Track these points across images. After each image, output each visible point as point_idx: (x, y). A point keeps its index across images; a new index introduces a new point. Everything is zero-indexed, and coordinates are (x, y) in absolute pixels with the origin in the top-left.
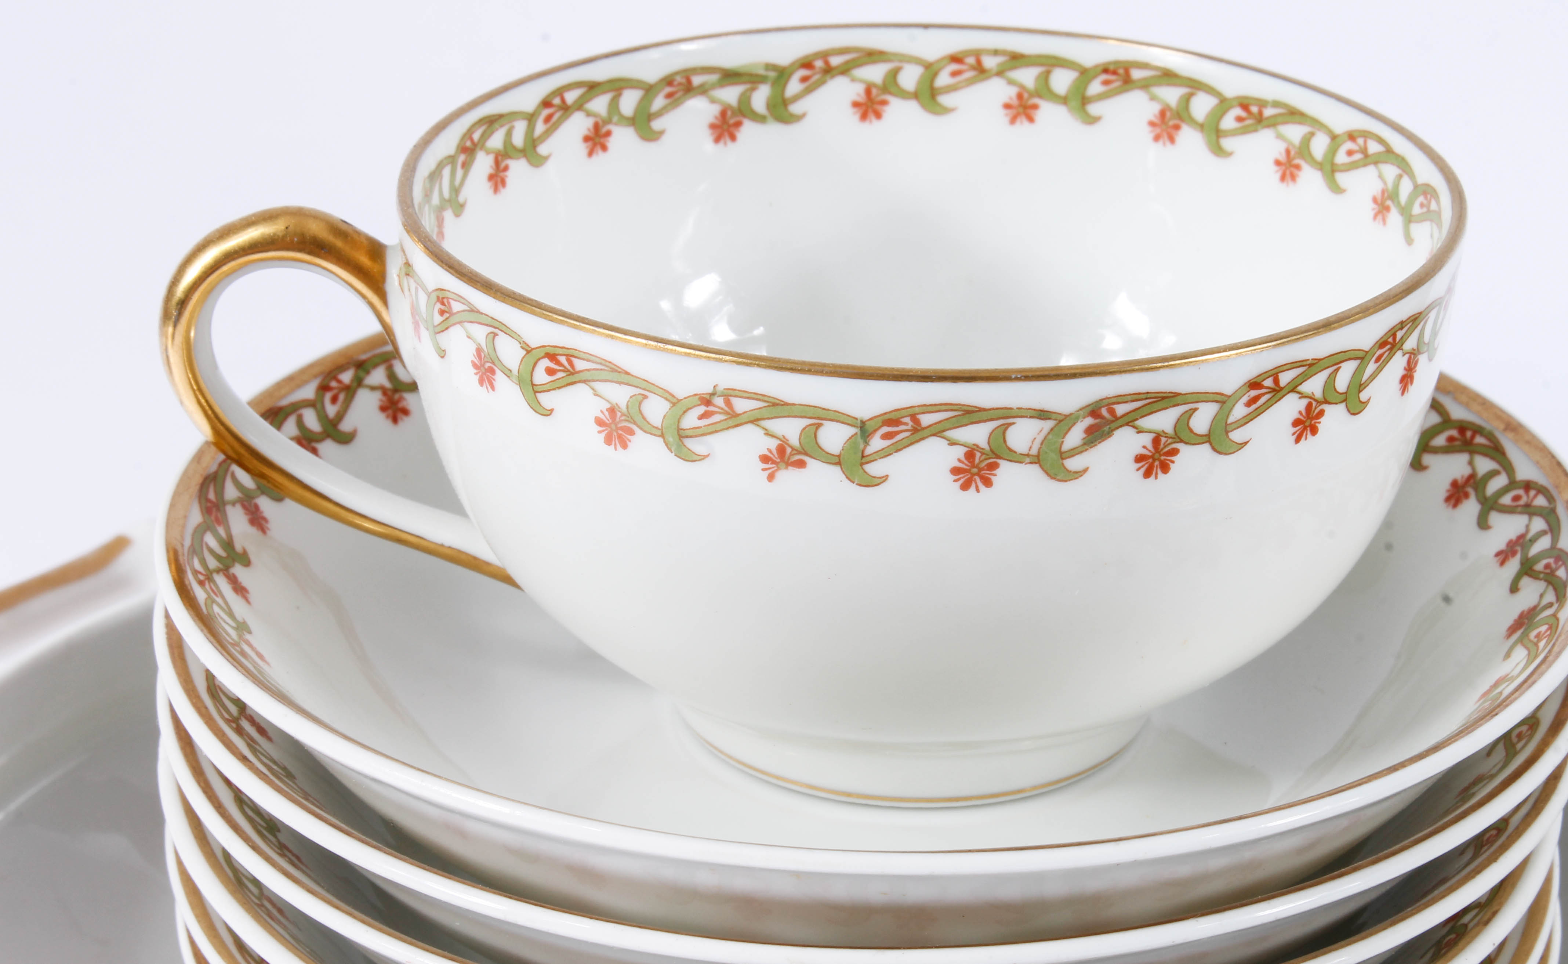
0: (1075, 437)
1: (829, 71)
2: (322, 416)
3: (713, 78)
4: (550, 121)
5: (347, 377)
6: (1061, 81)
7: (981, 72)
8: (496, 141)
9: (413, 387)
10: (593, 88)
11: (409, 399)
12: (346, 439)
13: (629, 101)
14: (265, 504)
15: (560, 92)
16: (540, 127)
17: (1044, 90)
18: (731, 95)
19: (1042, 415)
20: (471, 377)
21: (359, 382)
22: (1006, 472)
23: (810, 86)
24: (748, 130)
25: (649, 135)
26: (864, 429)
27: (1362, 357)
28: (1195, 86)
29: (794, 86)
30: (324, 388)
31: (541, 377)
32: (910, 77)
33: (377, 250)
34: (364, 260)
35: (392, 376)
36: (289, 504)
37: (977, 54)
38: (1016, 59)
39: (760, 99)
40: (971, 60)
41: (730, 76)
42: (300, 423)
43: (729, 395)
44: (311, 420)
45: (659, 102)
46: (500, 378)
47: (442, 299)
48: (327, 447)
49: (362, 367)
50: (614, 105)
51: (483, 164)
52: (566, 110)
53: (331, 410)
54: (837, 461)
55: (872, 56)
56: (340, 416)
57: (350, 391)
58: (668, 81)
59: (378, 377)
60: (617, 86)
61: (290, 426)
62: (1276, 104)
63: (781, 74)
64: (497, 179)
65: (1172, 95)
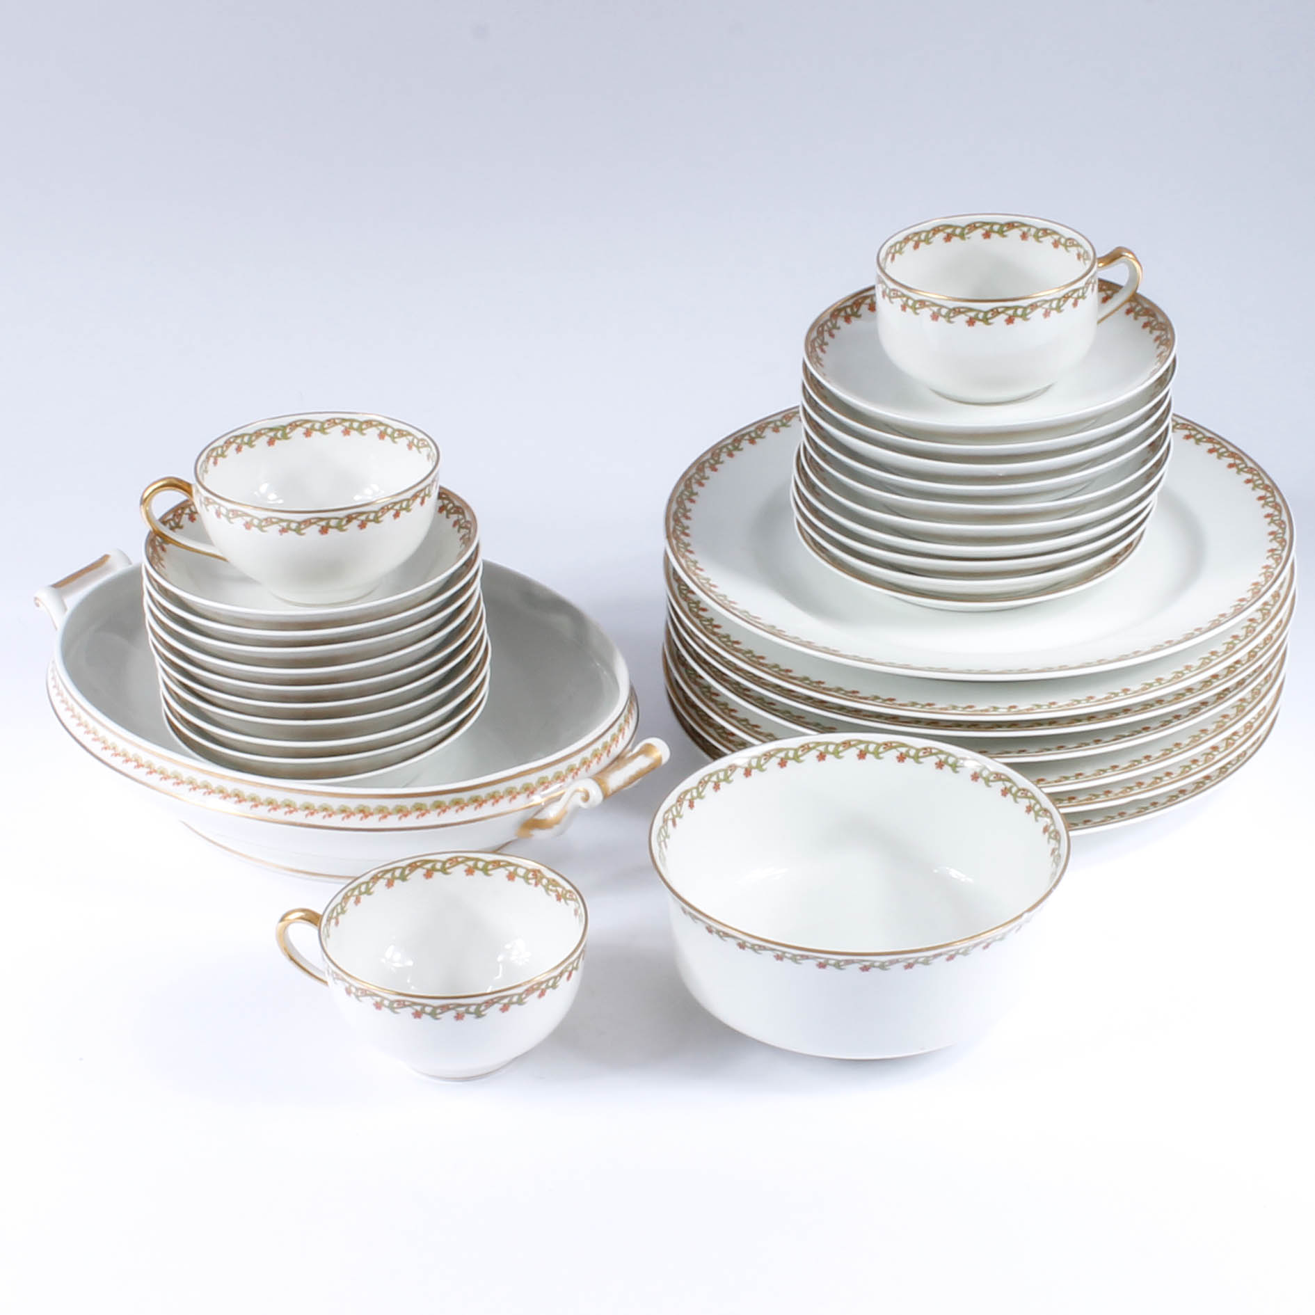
0: (344, 522)
1: (297, 426)
2: (175, 523)
3: (266, 430)
4: (227, 447)
5: (180, 511)
6: (356, 425)
7: (336, 424)
8: (214, 454)
9: (196, 512)
10: (237, 437)
11: (196, 516)
12: (181, 527)
13: (246, 439)
14: (165, 546)
15: (229, 439)
16: (225, 448)
17: (351, 427)
18: (272, 434)
19: (336, 518)
20: (215, 516)
21: (183, 512)
22: (330, 531)
23: (292, 430)
24: (277, 442)
25: (252, 446)
26: (299, 523)
27: (408, 500)
28: (387, 426)
29: (288, 430)
30: (174, 515)
31: (231, 515)
32: (317, 426)
33: (189, 485)
34: (186, 488)
35: (191, 510)
36: (170, 545)
37: (334, 419)
38: (344, 420)
39: (279, 434)
40: (332, 421)
41: (271, 429)
42: (170, 524)
43: (271, 518)
44: (172, 523)
45: (254, 438)
46: (222, 516)
47: (207, 499)
48: (177, 530)
49: (183, 509)
50: (242, 440)
51: (212, 460)
52: (231, 443)
53: (177, 520)
54: (294, 530)
55: (307, 421)
56: (179, 522)
57: (180, 515)
58: (256, 432)
59: (187, 511)
60: (242, 436)
61: (168, 525)
62: (406, 431)
63: (284, 428)
64: (215, 463)
65: (382, 428)
